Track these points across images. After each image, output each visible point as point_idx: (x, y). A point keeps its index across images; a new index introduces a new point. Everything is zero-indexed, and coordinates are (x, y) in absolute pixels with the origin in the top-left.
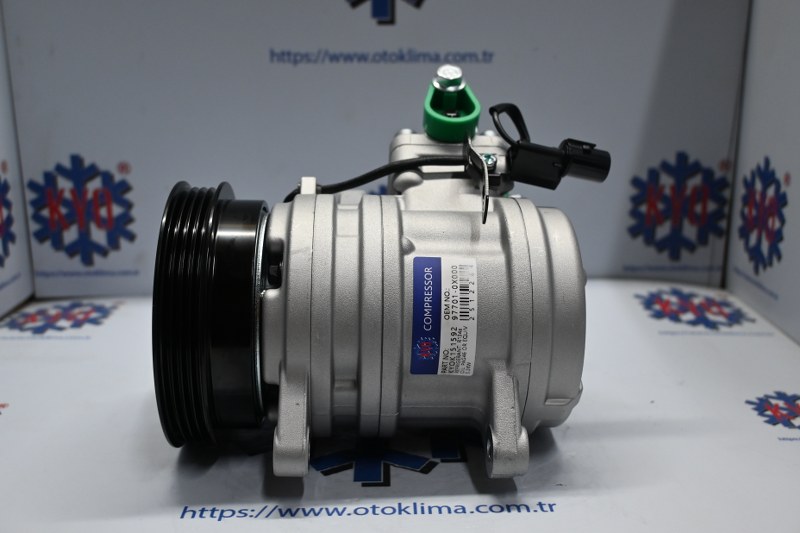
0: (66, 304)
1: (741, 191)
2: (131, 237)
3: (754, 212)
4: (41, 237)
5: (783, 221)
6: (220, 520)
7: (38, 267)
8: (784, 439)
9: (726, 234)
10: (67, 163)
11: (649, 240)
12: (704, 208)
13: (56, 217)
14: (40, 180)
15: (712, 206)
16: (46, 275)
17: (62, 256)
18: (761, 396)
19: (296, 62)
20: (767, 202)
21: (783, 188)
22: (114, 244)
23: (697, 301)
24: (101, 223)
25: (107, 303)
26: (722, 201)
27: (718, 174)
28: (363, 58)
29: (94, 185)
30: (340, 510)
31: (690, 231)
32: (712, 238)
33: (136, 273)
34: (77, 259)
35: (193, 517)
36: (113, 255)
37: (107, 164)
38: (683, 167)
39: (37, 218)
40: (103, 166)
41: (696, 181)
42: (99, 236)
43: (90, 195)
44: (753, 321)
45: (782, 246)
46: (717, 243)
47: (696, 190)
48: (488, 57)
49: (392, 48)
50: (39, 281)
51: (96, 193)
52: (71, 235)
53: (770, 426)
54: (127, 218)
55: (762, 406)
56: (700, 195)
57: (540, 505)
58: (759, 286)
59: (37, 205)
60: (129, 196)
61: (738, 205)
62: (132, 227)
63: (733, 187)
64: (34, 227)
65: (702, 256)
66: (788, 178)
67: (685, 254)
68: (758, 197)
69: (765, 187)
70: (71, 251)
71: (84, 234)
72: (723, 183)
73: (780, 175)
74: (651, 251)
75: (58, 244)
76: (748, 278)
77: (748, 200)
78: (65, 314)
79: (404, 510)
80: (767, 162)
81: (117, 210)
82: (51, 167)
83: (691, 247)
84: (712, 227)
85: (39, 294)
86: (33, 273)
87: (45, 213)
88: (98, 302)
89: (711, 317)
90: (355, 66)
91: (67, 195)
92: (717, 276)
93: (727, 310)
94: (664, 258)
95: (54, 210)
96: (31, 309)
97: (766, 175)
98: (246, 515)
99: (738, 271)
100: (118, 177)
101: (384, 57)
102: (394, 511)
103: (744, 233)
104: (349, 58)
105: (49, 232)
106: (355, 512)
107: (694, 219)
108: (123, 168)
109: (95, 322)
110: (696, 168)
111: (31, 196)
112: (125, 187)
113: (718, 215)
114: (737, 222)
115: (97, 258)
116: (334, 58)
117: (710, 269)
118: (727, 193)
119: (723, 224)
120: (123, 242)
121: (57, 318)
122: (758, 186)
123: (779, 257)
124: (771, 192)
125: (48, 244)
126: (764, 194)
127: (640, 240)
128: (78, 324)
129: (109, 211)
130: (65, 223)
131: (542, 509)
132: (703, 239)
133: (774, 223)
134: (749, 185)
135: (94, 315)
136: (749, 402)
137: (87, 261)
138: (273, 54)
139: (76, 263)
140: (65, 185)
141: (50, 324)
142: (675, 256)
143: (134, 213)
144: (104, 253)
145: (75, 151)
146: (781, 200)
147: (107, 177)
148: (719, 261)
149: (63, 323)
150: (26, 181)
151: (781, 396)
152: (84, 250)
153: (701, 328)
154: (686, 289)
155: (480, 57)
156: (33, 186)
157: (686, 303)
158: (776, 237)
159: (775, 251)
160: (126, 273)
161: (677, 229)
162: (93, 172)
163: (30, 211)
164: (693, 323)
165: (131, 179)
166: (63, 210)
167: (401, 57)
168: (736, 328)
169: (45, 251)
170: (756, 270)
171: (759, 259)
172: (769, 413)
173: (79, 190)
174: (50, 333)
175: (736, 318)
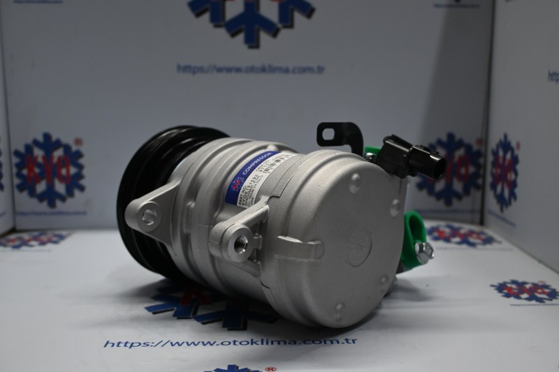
0: (36, 234)
1: (490, 158)
2: (82, 189)
3: (499, 171)
4: (21, 188)
5: (516, 174)
6: (130, 347)
7: (19, 209)
8: (514, 305)
9: (482, 188)
10: (40, 139)
11: (431, 192)
12: (467, 170)
13: (32, 175)
14: (22, 149)
15: (472, 169)
16: (23, 214)
17: (34, 201)
18: (501, 281)
19: (194, 73)
20: (506, 163)
21: (516, 152)
22: (70, 193)
23: (462, 232)
24: (62, 179)
25: (64, 233)
26: (478, 166)
27: (475, 147)
28: (238, 70)
29: (59, 153)
30: (212, 343)
31: (458, 186)
32: (473, 191)
33: (84, 213)
34: (45, 204)
35: (112, 346)
36: (69, 201)
37: (67, 139)
38: (451, 143)
39: (19, 175)
40: (65, 140)
41: (460, 153)
42: (60, 187)
43: (55, 160)
44: (500, 242)
45: (517, 191)
46: (476, 194)
47: (461, 158)
48: (321, 70)
49: (258, 64)
50: (19, 218)
51: (59, 158)
52: (41, 187)
53: (505, 299)
54: (79, 176)
55: (501, 288)
56: (464, 161)
57: (347, 340)
58: (504, 220)
59: (20, 166)
60: (82, 161)
61: (489, 167)
62: (83, 182)
63: (485, 156)
64: (17, 181)
65: (466, 203)
66: (518, 145)
67: (455, 202)
68: (501, 161)
69: (505, 153)
70: (41, 198)
71: (51, 187)
72: (479, 154)
73: (514, 144)
74: (432, 200)
75: (32, 193)
76: (497, 216)
77: (495, 163)
78: (35, 239)
79: (255, 343)
80: (506, 136)
81: (73, 170)
82: (29, 141)
83: (459, 197)
84: (472, 183)
85: (18, 227)
86: (15, 213)
87: (25, 172)
88: (58, 232)
89: (472, 240)
90: (233, 75)
91: (40, 160)
92: (477, 216)
93: (483, 237)
94: (441, 205)
95: (31, 170)
96: (13, 236)
97: (505, 145)
98: (148, 345)
99: (491, 213)
100: (74, 148)
101: (252, 69)
102: (248, 343)
103: (494, 186)
104: (229, 70)
105: (27, 185)
106: (222, 344)
107: (460, 178)
108: (78, 142)
109: (55, 242)
110: (460, 144)
111: (15, 160)
112: (79, 155)
113: (476, 175)
114: (489, 179)
115: (58, 203)
116: (220, 70)
117: (472, 212)
118: (481, 161)
119: (480, 181)
120: (77, 192)
121: (30, 240)
122: (501, 153)
123: (515, 198)
124: (509, 156)
125: (25, 194)
126: (504, 158)
127: (424, 192)
128: (43, 243)
129: (68, 171)
130: (38, 179)
131: (348, 342)
132: (467, 192)
133: (511, 176)
134: (495, 154)
135: (54, 239)
136: (492, 286)
137: (52, 204)
138: (179, 68)
139: (44, 206)
140: (39, 153)
141: (25, 243)
142: (448, 203)
143: (85, 172)
144: (63, 199)
145: (47, 130)
146: (515, 160)
147: (67, 148)
148: (478, 206)
149: (33, 243)
150: (13, 150)
151: (514, 282)
152: (50, 197)
153: (464, 246)
154: (456, 225)
155: (316, 69)
156: (17, 153)
157: (455, 232)
158: (513, 185)
159: (513, 195)
160: (77, 213)
161: (449, 185)
162: (58, 144)
163: (15, 170)
164: (459, 243)
165: (83, 149)
166: (37, 170)
167: (263, 70)
168: (488, 246)
169: (23, 198)
170: (502, 210)
171: (503, 202)
172: (505, 291)
173: (48, 157)
174: (24, 248)
175: (488, 241)
